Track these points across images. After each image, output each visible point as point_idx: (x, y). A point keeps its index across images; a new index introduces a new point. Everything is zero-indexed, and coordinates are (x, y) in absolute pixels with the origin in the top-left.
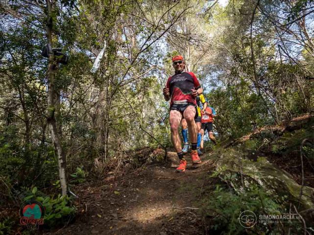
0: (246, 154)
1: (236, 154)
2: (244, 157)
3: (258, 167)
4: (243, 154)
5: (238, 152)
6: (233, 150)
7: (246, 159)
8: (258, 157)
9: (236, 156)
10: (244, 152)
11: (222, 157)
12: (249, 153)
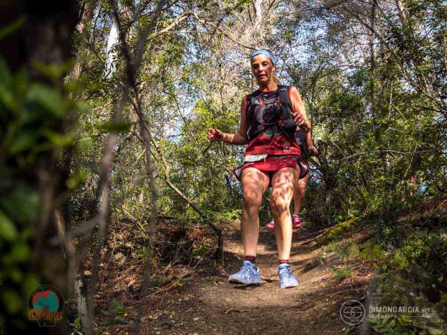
0: (421, 286)
1: (404, 285)
2: (417, 292)
3: (442, 314)
4: (415, 286)
5: (408, 281)
6: (398, 277)
7: (421, 297)
8: (440, 292)
9: (404, 289)
10: (417, 281)
11: (379, 290)
12: (426, 285)
